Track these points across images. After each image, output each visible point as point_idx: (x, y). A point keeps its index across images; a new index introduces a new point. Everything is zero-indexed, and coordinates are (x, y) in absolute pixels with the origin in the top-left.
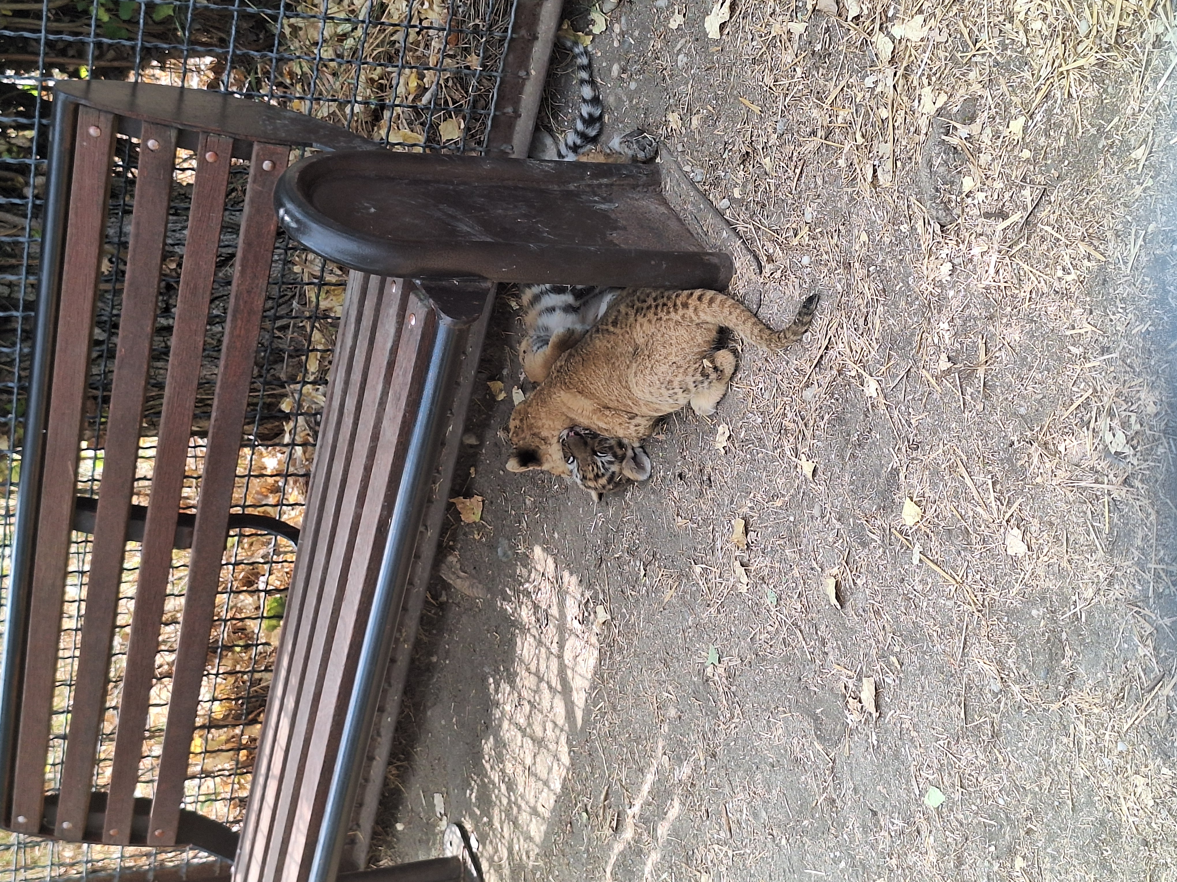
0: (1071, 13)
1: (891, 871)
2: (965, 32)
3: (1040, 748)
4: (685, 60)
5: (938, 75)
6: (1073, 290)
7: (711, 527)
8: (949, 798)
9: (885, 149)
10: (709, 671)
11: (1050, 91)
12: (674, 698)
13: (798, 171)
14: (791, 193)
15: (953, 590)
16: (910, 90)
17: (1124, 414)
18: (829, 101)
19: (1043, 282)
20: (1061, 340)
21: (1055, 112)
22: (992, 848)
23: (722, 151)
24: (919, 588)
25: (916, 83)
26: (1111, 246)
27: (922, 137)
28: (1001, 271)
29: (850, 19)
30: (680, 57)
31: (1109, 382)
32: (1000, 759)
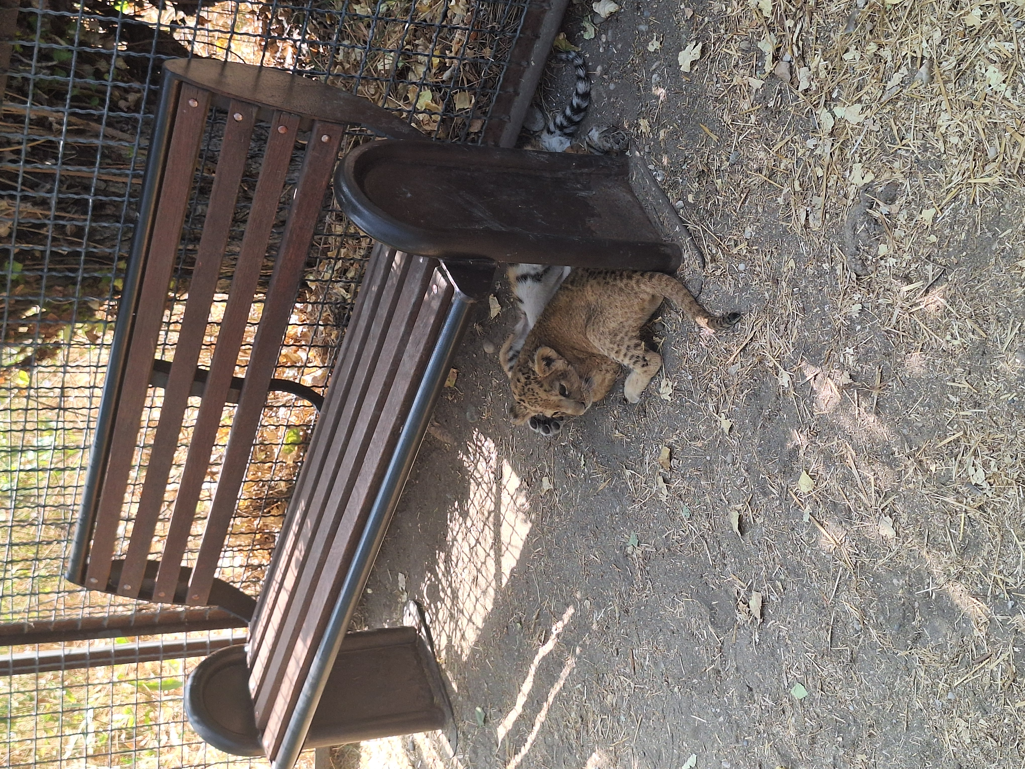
0: (984, 139)
1: (759, 733)
2: (895, 129)
3: (886, 679)
4: (658, 79)
5: (868, 156)
6: (957, 352)
7: (642, 445)
8: (811, 694)
9: (819, 201)
10: (629, 549)
11: (958, 195)
12: (599, 561)
13: (743, 196)
14: (735, 211)
15: (833, 548)
16: (843, 160)
17: (986, 457)
18: (776, 148)
19: (934, 340)
20: (942, 388)
21: (960, 211)
22: (840, 739)
23: (682, 163)
24: (806, 538)
25: (848, 156)
26: (993, 327)
27: (850, 202)
28: (901, 323)
29: (800, 89)
30: (654, 76)
31: (977, 430)
32: (855, 678)
